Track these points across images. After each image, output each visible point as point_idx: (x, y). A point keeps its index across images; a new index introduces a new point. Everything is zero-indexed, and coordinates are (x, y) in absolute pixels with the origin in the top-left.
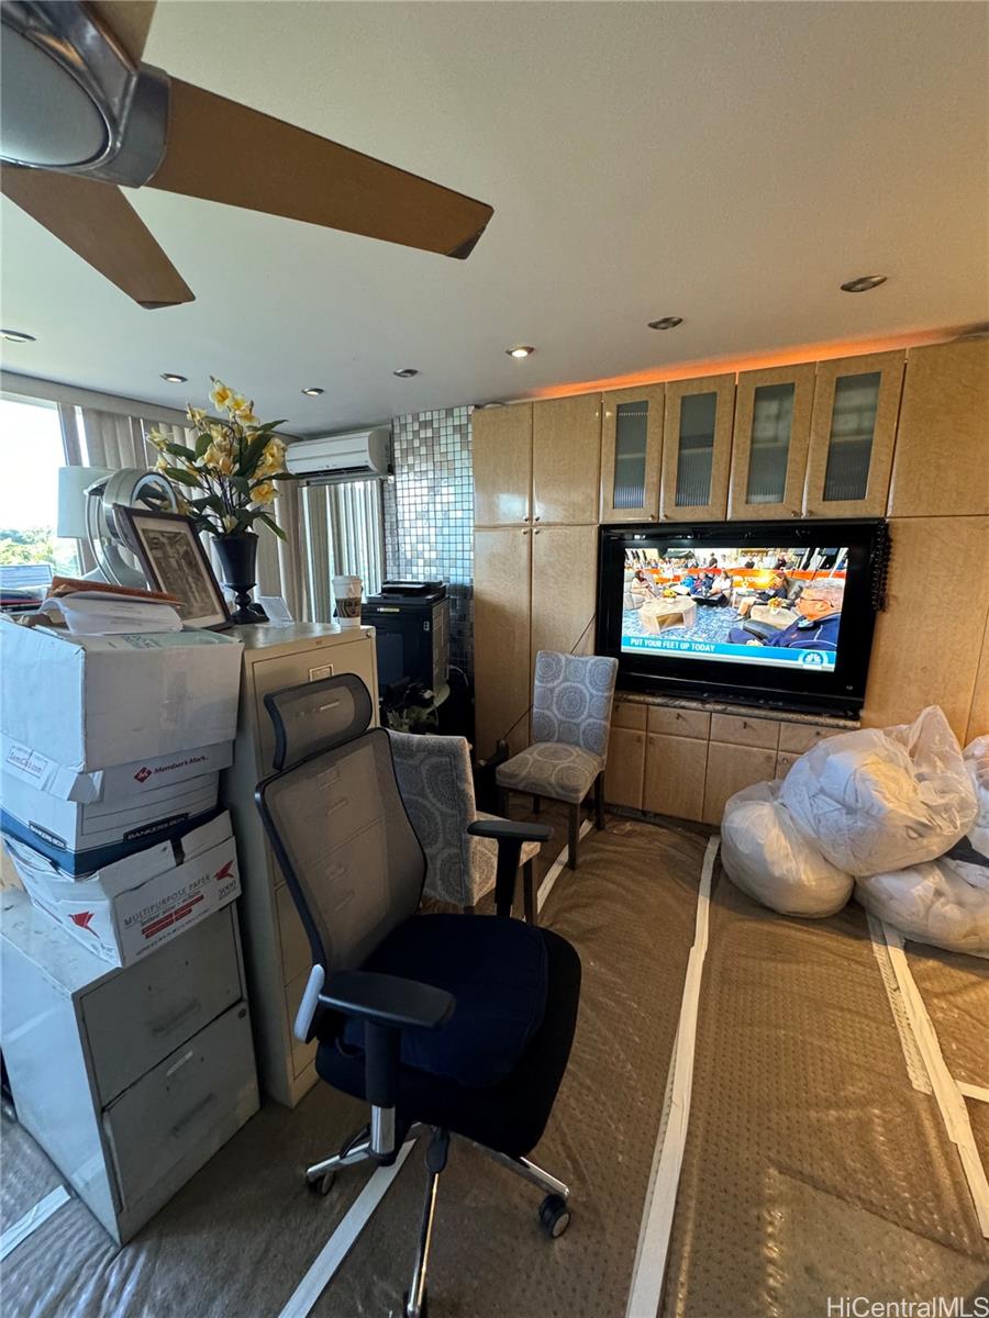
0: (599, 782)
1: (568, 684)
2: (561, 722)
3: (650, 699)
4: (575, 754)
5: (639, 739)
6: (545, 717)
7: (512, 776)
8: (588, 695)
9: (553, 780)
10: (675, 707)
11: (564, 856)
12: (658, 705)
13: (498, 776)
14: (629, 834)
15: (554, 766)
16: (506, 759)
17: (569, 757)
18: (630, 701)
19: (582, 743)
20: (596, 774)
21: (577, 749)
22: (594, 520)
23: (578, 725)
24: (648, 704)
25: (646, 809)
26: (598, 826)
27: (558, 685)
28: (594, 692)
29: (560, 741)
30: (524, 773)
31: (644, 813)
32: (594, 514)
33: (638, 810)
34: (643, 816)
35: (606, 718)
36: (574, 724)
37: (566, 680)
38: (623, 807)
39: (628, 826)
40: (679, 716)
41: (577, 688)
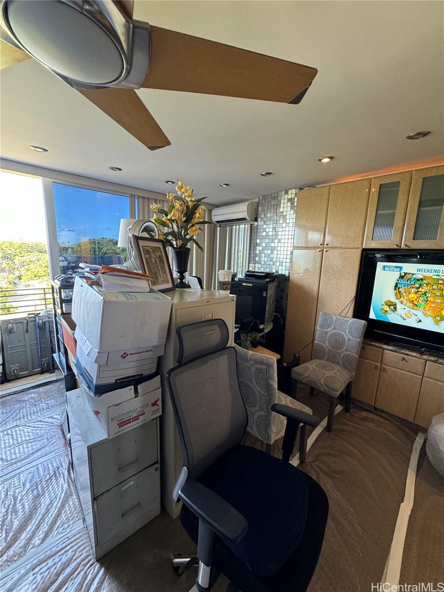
0: (349, 387)
1: (336, 331)
2: (330, 351)
3: (385, 347)
4: (336, 369)
5: (376, 367)
6: (322, 346)
7: (300, 375)
8: (347, 339)
9: (322, 381)
10: (401, 353)
11: (324, 423)
12: (390, 350)
13: (292, 373)
14: (365, 419)
15: (324, 374)
16: (297, 365)
17: (333, 370)
18: (373, 345)
19: (341, 364)
20: (347, 382)
21: (338, 366)
22: (359, 246)
23: (339, 354)
24: (384, 349)
25: (377, 406)
26: (346, 410)
27: (330, 331)
28: (350, 337)
29: (328, 360)
30: (306, 375)
31: (375, 409)
32: (360, 242)
33: (372, 406)
34: (375, 410)
35: (357, 353)
36: (337, 353)
37: (334, 329)
38: (362, 402)
39: (364, 414)
40: (403, 359)
41: (340, 334)
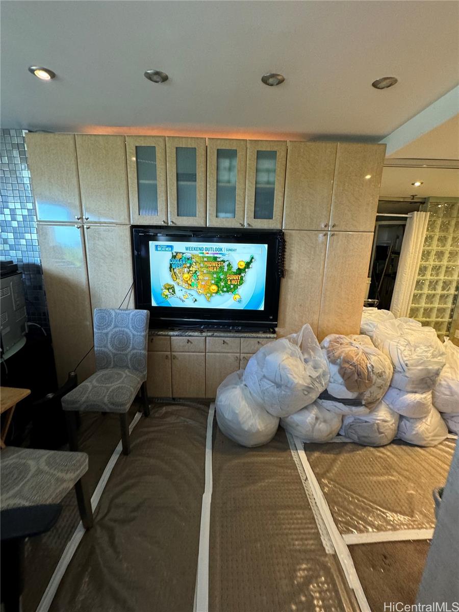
0: (143, 388)
2: (115, 355)
4: (124, 376)
6: (104, 353)
8: (131, 336)
9: (106, 400)
10: (186, 336)
12: (176, 336)
15: (108, 389)
18: (160, 335)
19: (130, 365)
20: (139, 386)
21: (126, 371)
22: (127, 222)
23: (126, 355)
24: (171, 336)
25: (175, 396)
27: (112, 331)
28: (135, 333)
29: (115, 366)
30: (83, 399)
31: (174, 399)
32: (127, 217)
33: (170, 398)
35: (144, 349)
37: (116, 326)
38: (161, 398)
40: (188, 341)
41: (123, 331)
